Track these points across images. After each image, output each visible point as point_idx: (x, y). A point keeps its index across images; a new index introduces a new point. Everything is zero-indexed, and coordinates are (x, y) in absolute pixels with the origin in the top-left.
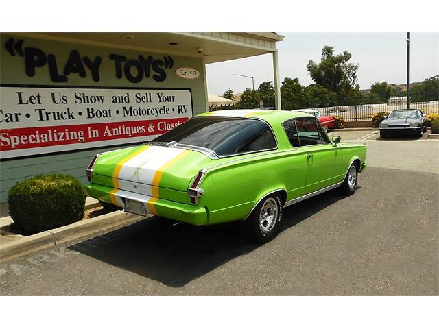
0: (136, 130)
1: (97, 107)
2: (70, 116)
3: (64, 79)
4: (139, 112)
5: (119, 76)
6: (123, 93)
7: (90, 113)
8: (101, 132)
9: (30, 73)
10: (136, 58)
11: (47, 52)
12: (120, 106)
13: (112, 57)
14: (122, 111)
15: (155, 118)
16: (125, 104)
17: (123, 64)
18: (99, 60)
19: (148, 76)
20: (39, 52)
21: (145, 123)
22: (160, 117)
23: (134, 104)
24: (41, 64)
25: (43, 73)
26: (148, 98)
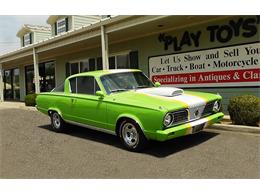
0: (223, 77)
1: (196, 62)
2: (181, 69)
3: (180, 49)
4: (226, 64)
5: (212, 40)
6: (214, 52)
7: (192, 67)
8: (197, 78)
9: (166, 48)
10: (227, 24)
11: (173, 36)
12: (211, 61)
13: (209, 28)
14: (212, 64)
15: (240, 68)
16: (215, 60)
17: (216, 31)
18: (199, 33)
19: (237, 34)
20: (170, 37)
21: (232, 73)
22: (246, 67)
23: (222, 58)
24: (170, 43)
25: (171, 47)
26: (236, 53)
